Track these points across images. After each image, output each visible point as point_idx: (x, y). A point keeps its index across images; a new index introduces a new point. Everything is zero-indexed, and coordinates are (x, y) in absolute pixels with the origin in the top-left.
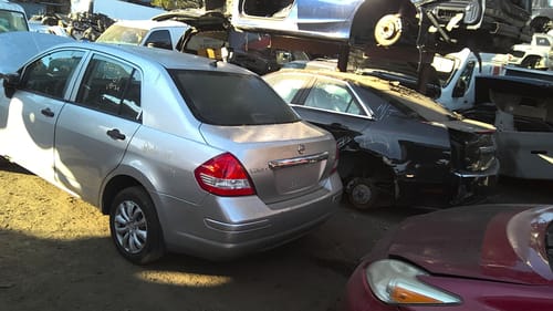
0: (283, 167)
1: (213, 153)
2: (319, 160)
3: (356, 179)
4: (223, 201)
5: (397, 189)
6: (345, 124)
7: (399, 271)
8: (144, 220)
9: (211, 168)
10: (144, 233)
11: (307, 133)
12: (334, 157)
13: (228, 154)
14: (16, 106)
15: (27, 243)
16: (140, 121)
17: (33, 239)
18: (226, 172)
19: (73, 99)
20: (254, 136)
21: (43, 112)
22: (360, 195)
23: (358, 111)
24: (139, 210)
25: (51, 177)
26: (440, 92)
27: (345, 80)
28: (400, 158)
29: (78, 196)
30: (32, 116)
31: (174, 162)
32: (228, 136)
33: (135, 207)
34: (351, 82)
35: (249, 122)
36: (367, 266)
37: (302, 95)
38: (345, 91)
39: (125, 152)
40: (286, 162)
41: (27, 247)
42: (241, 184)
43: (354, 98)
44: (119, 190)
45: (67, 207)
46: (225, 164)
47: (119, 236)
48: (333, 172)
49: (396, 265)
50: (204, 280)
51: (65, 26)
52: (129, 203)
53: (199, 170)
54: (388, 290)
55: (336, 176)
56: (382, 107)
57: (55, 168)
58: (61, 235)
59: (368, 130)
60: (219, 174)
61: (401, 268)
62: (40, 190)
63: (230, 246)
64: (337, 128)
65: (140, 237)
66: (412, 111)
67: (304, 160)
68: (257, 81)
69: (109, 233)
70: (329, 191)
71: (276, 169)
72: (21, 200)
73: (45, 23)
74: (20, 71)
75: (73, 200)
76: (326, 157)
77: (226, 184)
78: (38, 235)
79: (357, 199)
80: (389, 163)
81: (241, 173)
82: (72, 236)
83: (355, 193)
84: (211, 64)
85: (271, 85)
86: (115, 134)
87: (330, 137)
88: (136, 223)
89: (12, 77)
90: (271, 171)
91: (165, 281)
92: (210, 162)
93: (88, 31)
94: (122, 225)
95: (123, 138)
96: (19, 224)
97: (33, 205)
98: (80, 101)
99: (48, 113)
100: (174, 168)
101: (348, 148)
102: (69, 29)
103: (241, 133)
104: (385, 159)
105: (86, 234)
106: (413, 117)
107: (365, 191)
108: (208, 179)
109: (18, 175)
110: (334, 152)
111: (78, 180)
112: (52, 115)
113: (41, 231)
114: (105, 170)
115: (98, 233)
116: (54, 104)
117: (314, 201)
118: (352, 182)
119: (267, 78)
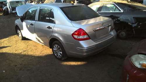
0: (97, 30)
1: (76, 29)
2: (108, 27)
3: (120, 31)
4: (81, 42)
5: (134, 32)
6: (114, 15)
7: (143, 58)
8: (60, 49)
9: (76, 33)
10: (61, 53)
11: (103, 19)
12: (113, 25)
13: (80, 29)
14: (24, 24)
15: (33, 58)
16: (55, 23)
17: (34, 56)
18: (80, 34)
19: (37, 20)
20: (87, 22)
21: (31, 24)
22: (122, 35)
23: (118, 11)
24: (59, 47)
25: (36, 40)
26: (143, 1)
27: (113, 2)
28: (134, 22)
29: (43, 45)
30: (28, 26)
31: (65, 33)
32: (80, 24)
33: (58, 46)
34: (115, 2)
35: (85, 19)
36: (130, 57)
37: (100, 9)
38: (113, 5)
39: (53, 32)
40: (98, 29)
41: (33, 59)
42: (86, 37)
43: (116, 7)
44: (53, 42)
45: (41, 47)
46: (80, 32)
47: (55, 54)
48: (113, 29)
49: (141, 56)
50: (79, 63)
51: (35, 2)
52: (56, 45)
53: (73, 34)
54: (140, 64)
55: (114, 30)
56: (126, 8)
57: (36, 38)
58: (41, 55)
59: (122, 15)
60: (79, 35)
61: (143, 57)
62: (35, 44)
63: (85, 54)
64: (112, 16)
65: (60, 54)
66: (136, 8)
67: (103, 27)
68: (86, 7)
69: (52, 53)
70: (113, 35)
71: (95, 31)
72: (30, 47)
73: (30, 3)
74: (23, 15)
75: (43, 46)
76: (110, 25)
77: (81, 37)
78: (35, 55)
79: (121, 36)
80: (131, 24)
81: (85, 33)
82: (44, 55)
83: (120, 34)
84: (72, 4)
85: (90, 7)
86: (49, 28)
87: (111, 19)
88: (59, 50)
89: (22, 17)
90: (94, 32)
91: (69, 64)
92: (76, 32)
93: (41, 3)
94: (55, 51)
95: (51, 28)
96: (30, 53)
97: (33, 48)
98: (39, 20)
99: (32, 24)
100: (66, 35)
101: (116, 22)
102: (36, 3)
103: (84, 22)
104: (129, 23)
105: (47, 54)
106: (137, 10)
107: (123, 34)
108: (76, 37)
109: (29, 41)
110: (113, 24)
111: (42, 41)
112: (33, 25)
113: (36, 54)
114: (48, 37)
115: (50, 53)
116: (33, 22)
117: (109, 38)
118: (119, 32)
119: (89, 6)
